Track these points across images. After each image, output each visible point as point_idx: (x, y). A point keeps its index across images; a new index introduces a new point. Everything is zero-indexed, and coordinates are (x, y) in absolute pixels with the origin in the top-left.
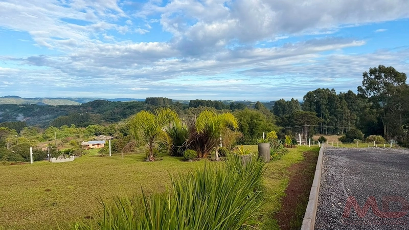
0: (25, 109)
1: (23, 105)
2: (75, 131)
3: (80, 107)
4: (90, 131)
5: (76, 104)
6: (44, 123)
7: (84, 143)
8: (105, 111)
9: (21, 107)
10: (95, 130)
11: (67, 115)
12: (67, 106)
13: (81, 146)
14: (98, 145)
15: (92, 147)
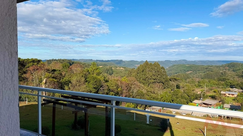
0: (189, 67)
1: (188, 65)
2: (217, 83)
3: (221, 66)
4: (227, 84)
5: (218, 64)
6: (199, 75)
7: (222, 92)
8: (238, 70)
10: (230, 84)
11: (212, 71)
12: (212, 66)
13: (221, 94)
14: (232, 95)
15: (228, 96)
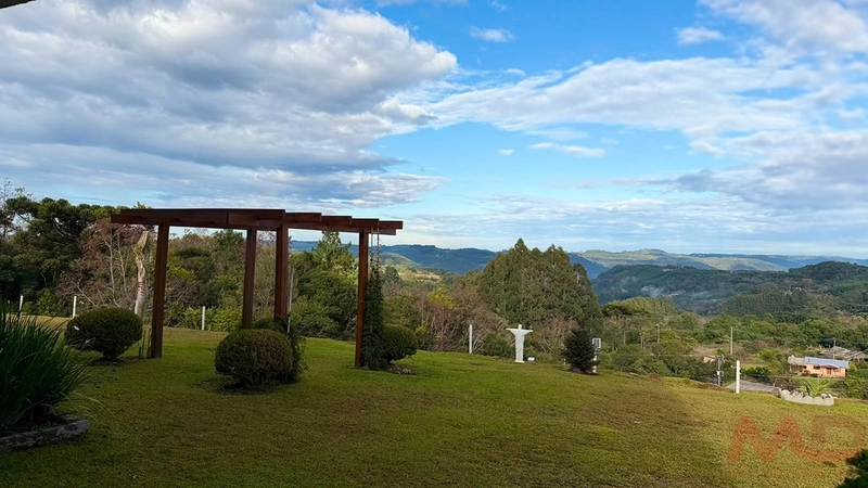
0: (673, 275)
1: (669, 267)
2: (773, 328)
3: (786, 275)
4: (809, 334)
5: (776, 268)
6: (707, 305)
7: (793, 360)
8: (847, 289)
9: (665, 270)
10: (822, 332)
11: (754, 292)
12: (754, 274)
13: (787, 366)
14: (829, 368)
15: (813, 371)
